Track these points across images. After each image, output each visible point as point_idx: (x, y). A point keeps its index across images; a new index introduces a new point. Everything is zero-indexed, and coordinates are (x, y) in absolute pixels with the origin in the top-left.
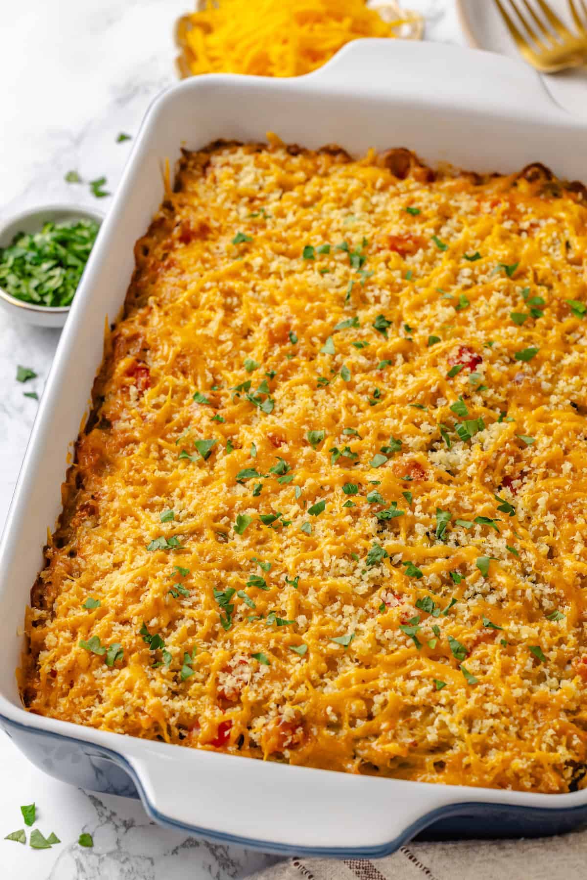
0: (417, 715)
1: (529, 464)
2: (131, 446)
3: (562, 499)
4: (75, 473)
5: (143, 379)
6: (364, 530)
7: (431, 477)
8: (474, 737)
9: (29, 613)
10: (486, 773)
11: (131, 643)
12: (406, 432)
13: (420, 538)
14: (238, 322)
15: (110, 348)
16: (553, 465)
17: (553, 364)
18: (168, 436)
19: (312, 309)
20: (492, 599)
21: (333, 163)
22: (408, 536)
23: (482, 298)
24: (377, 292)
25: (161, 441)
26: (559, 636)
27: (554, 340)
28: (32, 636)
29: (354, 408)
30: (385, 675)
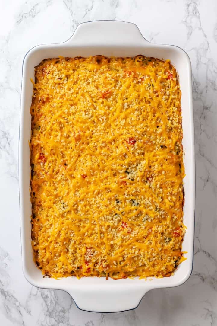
0: (136, 259)
1: (153, 173)
2: (45, 183)
3: (163, 182)
4: (32, 193)
5: (43, 159)
6: (113, 206)
7: (128, 184)
8: (151, 263)
9: (32, 244)
10: (155, 271)
11: (60, 250)
12: (119, 169)
13: (128, 204)
14: (65, 134)
15: (31, 149)
16: (160, 172)
17: (155, 133)
18: (55, 177)
19: (85, 127)
20: (150, 221)
21: (80, 62)
22: (125, 203)
23: (132, 114)
24: (102, 118)
25: (53, 180)
26: (167, 226)
27: (154, 124)
28: (35, 249)
29: (103, 161)
30: (126, 249)
